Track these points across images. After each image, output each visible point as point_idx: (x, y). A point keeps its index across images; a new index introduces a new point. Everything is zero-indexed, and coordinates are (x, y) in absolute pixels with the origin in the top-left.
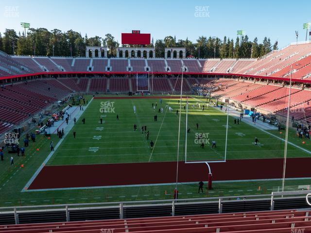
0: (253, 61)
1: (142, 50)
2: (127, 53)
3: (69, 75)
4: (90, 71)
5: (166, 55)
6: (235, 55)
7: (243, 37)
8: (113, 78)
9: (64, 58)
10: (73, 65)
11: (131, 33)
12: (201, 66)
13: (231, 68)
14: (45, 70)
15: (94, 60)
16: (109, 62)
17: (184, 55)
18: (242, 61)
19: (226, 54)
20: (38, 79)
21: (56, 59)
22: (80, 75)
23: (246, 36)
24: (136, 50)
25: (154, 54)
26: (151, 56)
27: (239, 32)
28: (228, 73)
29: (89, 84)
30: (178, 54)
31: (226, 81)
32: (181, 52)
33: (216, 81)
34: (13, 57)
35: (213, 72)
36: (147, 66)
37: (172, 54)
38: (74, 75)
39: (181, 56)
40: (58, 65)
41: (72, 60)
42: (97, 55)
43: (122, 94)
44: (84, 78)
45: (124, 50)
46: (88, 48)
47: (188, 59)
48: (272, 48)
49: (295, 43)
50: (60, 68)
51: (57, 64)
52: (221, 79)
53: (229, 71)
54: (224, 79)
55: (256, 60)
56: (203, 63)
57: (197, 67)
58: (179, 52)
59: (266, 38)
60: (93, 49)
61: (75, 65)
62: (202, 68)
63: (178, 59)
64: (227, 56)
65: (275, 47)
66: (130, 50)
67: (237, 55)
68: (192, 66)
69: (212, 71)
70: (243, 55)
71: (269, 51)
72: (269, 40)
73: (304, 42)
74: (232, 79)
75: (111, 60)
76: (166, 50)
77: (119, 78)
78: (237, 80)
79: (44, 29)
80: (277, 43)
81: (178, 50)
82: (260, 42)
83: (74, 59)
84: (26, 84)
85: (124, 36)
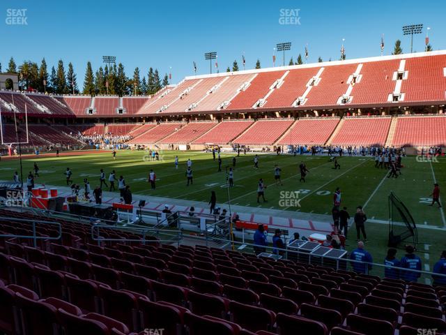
0: (146, 99)
12: (63, 105)
17: (16, 86)
27: (108, 59)
32: (9, 82)
35: (95, 114)
49: (193, 78)
54: (115, 125)
56: (63, 101)
57: (59, 107)
58: (4, 80)
59: (151, 69)
62: (68, 109)
65: (166, 83)
69: (91, 112)
71: (159, 88)
72: (157, 72)
78: (138, 124)
80: (166, 78)
81: (2, 78)
82: (144, 75)
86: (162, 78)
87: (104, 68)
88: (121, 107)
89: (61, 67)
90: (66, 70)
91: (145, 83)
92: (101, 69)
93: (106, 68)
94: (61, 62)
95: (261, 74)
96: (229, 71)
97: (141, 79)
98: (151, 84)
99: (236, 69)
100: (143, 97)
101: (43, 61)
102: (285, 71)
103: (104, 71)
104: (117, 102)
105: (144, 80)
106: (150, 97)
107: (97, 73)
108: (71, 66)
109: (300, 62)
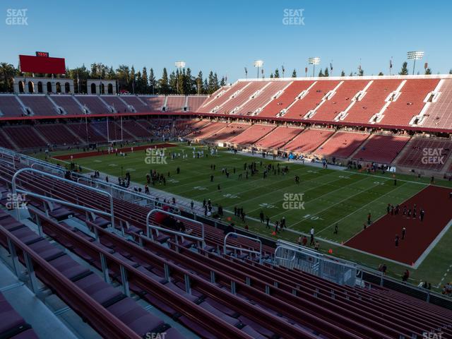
1: (53, 81)
5: (89, 89)
11: (35, 55)
16: (19, 100)
17: (114, 89)
18: (193, 98)
23: (188, 69)
24: (45, 81)
30: (106, 89)
32: (110, 86)
37: (98, 89)
39: (110, 91)
48: (219, 84)
49: (245, 80)
53: (186, 110)
58: (107, 85)
59: (212, 73)
62: (150, 107)
63: (106, 95)
65: (223, 84)
67: (182, 90)
71: (217, 88)
72: (216, 75)
73: (256, 80)
75: (21, 98)
76: (89, 83)
78: (197, 119)
80: (223, 80)
81: (106, 83)
82: (205, 77)
85: (23, 59)
86: (220, 79)
87: (175, 72)
88: (186, 106)
89: (145, 72)
90: (149, 74)
91: (206, 83)
92: (173, 73)
93: (177, 72)
94: (145, 68)
95: (296, 82)
96: (272, 77)
97: (203, 81)
98: (211, 84)
99: (277, 76)
100: (204, 96)
101: (133, 68)
102: (313, 82)
103: (176, 74)
104: (183, 100)
105: (206, 81)
106: (209, 97)
107: (171, 76)
108: (152, 70)
109: (327, 74)
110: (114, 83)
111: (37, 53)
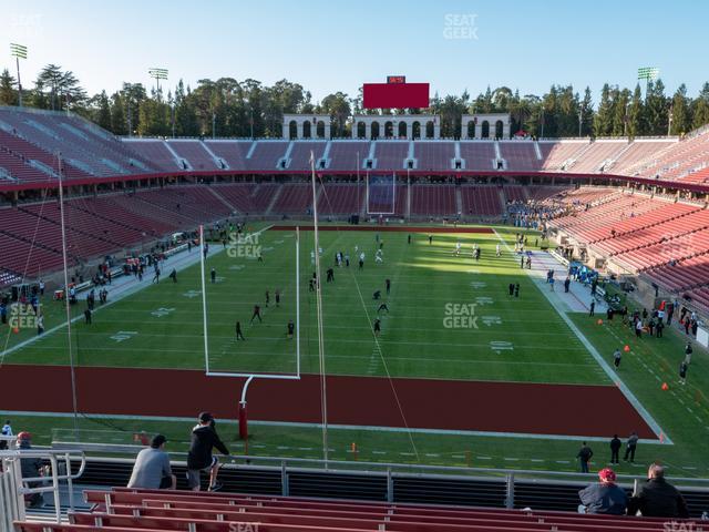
0: (670, 144)
1: (409, 120)
2: (375, 127)
3: (239, 177)
4: (282, 169)
5: (465, 131)
6: (629, 130)
7: (650, 85)
8: (332, 183)
9: (236, 141)
10: (248, 157)
11: (386, 82)
12: (539, 156)
13: (610, 162)
14: (185, 167)
15: (296, 145)
16: (327, 149)
17: (506, 130)
18: (642, 144)
19: (606, 128)
20: (169, 186)
21: (216, 144)
22: (262, 177)
23: (659, 83)
24: (397, 120)
25: (437, 130)
26: (430, 134)
27: (644, 72)
28: (599, 173)
29: (275, 198)
30: (492, 129)
31: (594, 193)
32: (500, 125)
33: (569, 192)
34: (124, 140)
35: (567, 171)
36: (411, 156)
37: (478, 130)
38: (249, 177)
39: (499, 134)
40: (218, 155)
41: (249, 145)
42: (307, 134)
43: (340, 220)
44: (269, 184)
45: (368, 121)
46: (287, 119)
47: (513, 141)
50: (218, 162)
51: (215, 153)
52: (583, 188)
53: (602, 169)
54: (591, 188)
55: (676, 140)
56: (546, 150)
57: (530, 160)
58: (494, 123)
59: (707, 85)
60: (300, 120)
61: (253, 156)
62: (542, 163)
63: (491, 139)
64: (609, 132)
66: (382, 121)
67: (633, 129)
68: (518, 155)
69: (563, 169)
70: (649, 129)
74: (610, 188)
75: (334, 145)
76: (465, 120)
77: (344, 184)
78: (620, 190)
79: (229, 79)
81: (492, 119)
83: (254, 143)
84: (130, 195)
85: (369, 90)
110: (505, 119)
111: (388, 78)
